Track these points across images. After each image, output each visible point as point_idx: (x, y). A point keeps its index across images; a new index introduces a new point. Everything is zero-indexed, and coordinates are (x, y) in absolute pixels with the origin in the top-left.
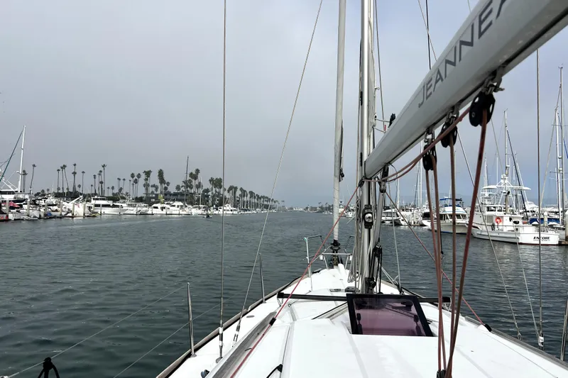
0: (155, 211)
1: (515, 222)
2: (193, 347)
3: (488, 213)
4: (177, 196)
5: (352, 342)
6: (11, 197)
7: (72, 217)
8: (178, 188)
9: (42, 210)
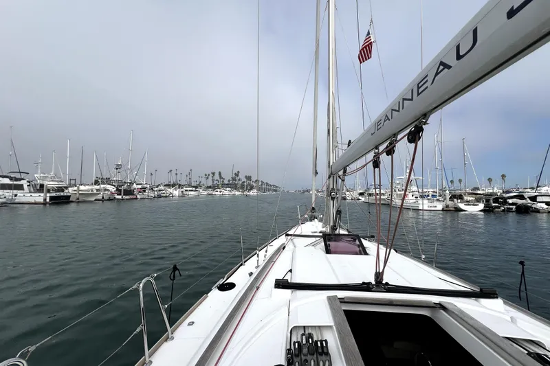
0: (216, 193)
1: (416, 197)
2: (243, 261)
3: (399, 193)
4: (228, 185)
5: (327, 258)
6: (140, 186)
7: (173, 196)
8: (229, 181)
9: (156, 193)
